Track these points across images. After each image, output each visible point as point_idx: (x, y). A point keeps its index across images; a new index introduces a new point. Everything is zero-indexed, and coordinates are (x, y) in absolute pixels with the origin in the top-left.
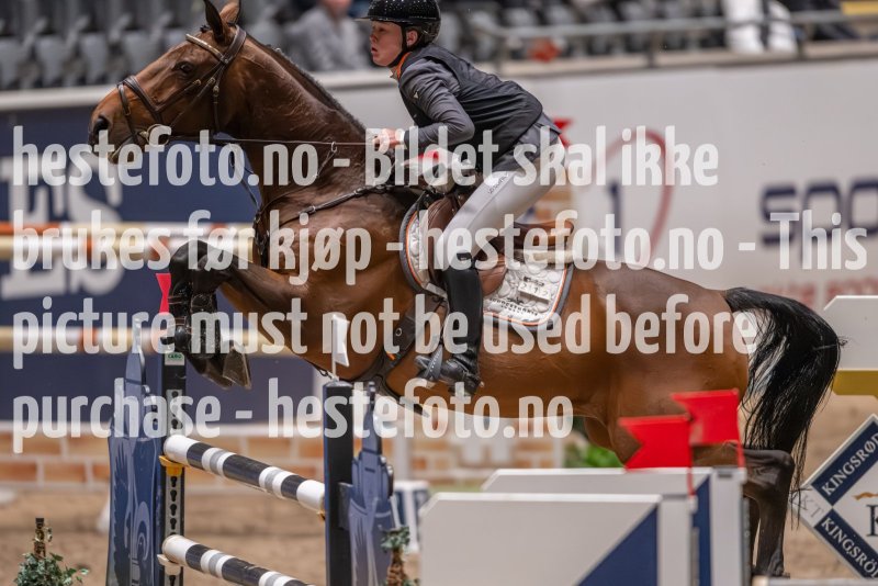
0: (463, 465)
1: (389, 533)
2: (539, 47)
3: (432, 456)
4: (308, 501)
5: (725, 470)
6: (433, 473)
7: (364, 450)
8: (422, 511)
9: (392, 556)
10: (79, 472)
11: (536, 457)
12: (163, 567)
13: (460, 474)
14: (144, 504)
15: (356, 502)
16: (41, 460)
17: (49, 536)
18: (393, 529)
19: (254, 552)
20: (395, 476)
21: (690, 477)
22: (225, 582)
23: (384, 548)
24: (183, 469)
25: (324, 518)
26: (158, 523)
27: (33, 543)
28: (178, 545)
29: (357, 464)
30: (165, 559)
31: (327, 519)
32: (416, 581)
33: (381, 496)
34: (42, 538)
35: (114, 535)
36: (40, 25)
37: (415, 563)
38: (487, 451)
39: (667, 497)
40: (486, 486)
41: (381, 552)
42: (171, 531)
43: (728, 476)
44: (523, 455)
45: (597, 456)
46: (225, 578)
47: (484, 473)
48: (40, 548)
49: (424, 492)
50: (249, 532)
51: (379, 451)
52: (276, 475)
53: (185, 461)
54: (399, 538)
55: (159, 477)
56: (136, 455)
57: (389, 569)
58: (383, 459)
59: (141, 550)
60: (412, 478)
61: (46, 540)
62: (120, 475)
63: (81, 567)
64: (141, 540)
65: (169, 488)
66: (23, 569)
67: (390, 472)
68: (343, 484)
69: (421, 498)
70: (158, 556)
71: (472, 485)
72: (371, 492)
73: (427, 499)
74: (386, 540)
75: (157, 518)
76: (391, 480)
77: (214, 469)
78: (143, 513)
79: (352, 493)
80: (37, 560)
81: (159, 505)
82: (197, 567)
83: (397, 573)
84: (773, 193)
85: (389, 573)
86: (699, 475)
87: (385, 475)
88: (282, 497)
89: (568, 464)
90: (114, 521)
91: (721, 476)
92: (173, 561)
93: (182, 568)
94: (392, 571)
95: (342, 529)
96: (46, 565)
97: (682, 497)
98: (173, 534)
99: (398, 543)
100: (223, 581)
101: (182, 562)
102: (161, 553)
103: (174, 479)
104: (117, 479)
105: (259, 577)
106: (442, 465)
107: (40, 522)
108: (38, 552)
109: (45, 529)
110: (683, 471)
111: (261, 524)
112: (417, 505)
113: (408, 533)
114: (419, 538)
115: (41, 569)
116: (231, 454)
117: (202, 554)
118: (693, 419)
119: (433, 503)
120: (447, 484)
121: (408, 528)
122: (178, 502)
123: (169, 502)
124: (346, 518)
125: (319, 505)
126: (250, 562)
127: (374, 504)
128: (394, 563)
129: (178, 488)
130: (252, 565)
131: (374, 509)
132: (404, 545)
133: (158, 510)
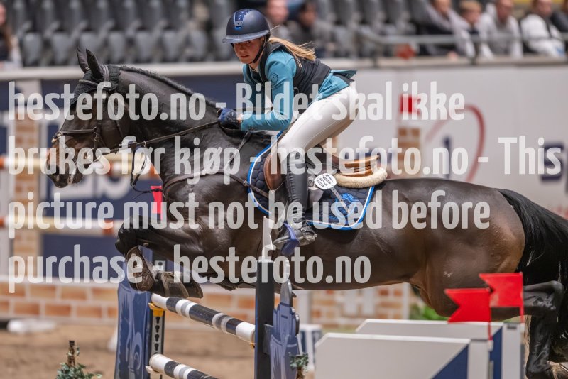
0: (344, 315)
1: (296, 359)
3: (324, 309)
4: (244, 335)
5: (512, 324)
6: (324, 320)
7: (281, 303)
8: (317, 344)
9: (297, 373)
10: (98, 312)
11: (391, 312)
12: (149, 374)
13: (342, 321)
14: (138, 334)
15: (275, 337)
16: (74, 303)
17: (77, 352)
18: (298, 355)
20: (301, 321)
21: (489, 327)
23: (292, 367)
24: (164, 312)
25: (254, 347)
26: (147, 346)
27: (67, 356)
28: (159, 360)
29: (276, 313)
30: (151, 369)
31: (256, 347)
33: (291, 333)
34: (73, 353)
35: (119, 353)
36: (83, 25)
37: (312, 376)
38: (360, 307)
39: (474, 340)
40: (358, 330)
41: (290, 369)
42: (155, 351)
43: (514, 328)
44: (383, 311)
45: (430, 312)
47: (358, 321)
48: (71, 360)
49: (319, 332)
50: (206, 354)
51: (291, 305)
53: (165, 307)
54: (302, 361)
55: (149, 316)
56: (135, 302)
58: (293, 310)
59: (136, 363)
60: (310, 322)
61: (75, 355)
62: (124, 315)
63: (99, 373)
64: (136, 357)
65: (155, 324)
66: (60, 373)
67: (297, 318)
68: (267, 325)
69: (316, 336)
70: (146, 367)
71: (350, 328)
72: (284, 331)
73: (320, 337)
74: (293, 362)
75: (146, 343)
76: (298, 323)
77: (184, 313)
78: (138, 339)
79: (272, 331)
80: (69, 367)
81: (148, 335)
82: (171, 375)
84: (549, 148)
86: (495, 327)
87: (294, 320)
88: (226, 332)
89: (412, 317)
90: (120, 344)
91: (509, 328)
92: (156, 371)
93: (161, 376)
95: (265, 354)
96: (75, 371)
97: (484, 341)
98: (156, 353)
99: (301, 364)
101: (161, 371)
102: (148, 365)
103: (158, 319)
104: (123, 318)
106: (331, 315)
107: (72, 343)
108: (70, 362)
109: (75, 347)
110: (485, 324)
111: (213, 349)
112: (314, 341)
113: (307, 358)
114: (314, 361)
115: (72, 373)
116: (194, 304)
117: (174, 367)
118: (492, 291)
119: (324, 339)
120: (333, 327)
121: (307, 354)
122: (160, 333)
123: (154, 332)
124: (268, 347)
125: (250, 339)
126: (205, 373)
127: (287, 339)
128: (298, 376)
129: (160, 324)
130: (207, 375)
131: (286, 342)
132: (304, 366)
133: (147, 338)
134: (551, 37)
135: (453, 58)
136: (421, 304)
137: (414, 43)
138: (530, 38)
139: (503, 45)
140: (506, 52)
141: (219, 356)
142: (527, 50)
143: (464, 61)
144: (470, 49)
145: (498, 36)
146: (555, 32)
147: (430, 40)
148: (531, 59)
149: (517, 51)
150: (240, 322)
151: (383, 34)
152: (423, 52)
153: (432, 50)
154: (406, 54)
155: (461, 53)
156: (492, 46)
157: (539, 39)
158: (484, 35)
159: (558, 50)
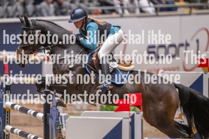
0: (76, 110)
1: (59, 126)
2: (95, 12)
3: (69, 108)
4: (39, 118)
6: (69, 112)
7: (53, 106)
8: (66, 120)
9: (59, 131)
11: (93, 108)
12: (5, 133)
13: (75, 112)
15: (51, 118)
19: (26, 130)
21: (130, 113)
23: (57, 129)
24: (10, 109)
25: (43, 122)
26: (4, 122)
28: (8, 127)
29: (51, 109)
31: (44, 122)
32: (65, 137)
33: (57, 117)
37: (65, 133)
38: (82, 107)
39: (124, 118)
40: (81, 115)
42: (7, 124)
43: (139, 113)
44: (90, 108)
45: (108, 108)
46: (19, 135)
47: (81, 112)
50: (25, 125)
51: (57, 106)
52: (31, 112)
53: (10, 108)
54: (61, 127)
55: (4, 111)
57: (58, 134)
58: (57, 108)
60: (64, 112)
65: (6, 114)
67: (59, 111)
68: (48, 114)
69: (66, 117)
70: (4, 130)
71: (78, 115)
72: (54, 116)
74: (58, 127)
76: (59, 113)
77: (17, 110)
79: (50, 116)
81: (4, 118)
82: (13, 133)
84: (150, 47)
85: (58, 135)
86: (132, 113)
87: (58, 112)
88: (33, 117)
89: (101, 110)
91: (137, 113)
92: (7, 131)
93: (9, 133)
94: (59, 135)
95: (47, 124)
97: (128, 118)
98: (7, 125)
99: (60, 128)
101: (9, 131)
102: (4, 129)
103: (8, 112)
105: (27, 135)
106: (71, 110)
110: (128, 112)
111: (28, 123)
112: (65, 119)
113: (63, 126)
114: (65, 127)
116: (21, 106)
117: (14, 130)
118: (130, 100)
119: (69, 118)
120: (72, 114)
121: (63, 124)
122: (8, 117)
123: (6, 117)
124: (48, 122)
125: (41, 119)
126: (25, 132)
127: (55, 119)
128: (59, 133)
129: (8, 114)
130: (26, 133)
131: (55, 120)
132: (62, 128)
133: (4, 119)
134: (150, 6)
135: (114, 15)
137: (100, 9)
138: (143, 7)
139: (133, 10)
140: (134, 12)
141: (30, 126)
142: (141, 11)
143: (118, 15)
144: (120, 11)
145: (131, 6)
146: (152, 4)
147: (105, 8)
148: (143, 14)
149: (138, 12)
150: (38, 113)
151: (88, 6)
152: (103, 12)
153: (106, 12)
155: (117, 13)
156: (129, 10)
157: (146, 7)
158: (125, 6)
159: (153, 11)
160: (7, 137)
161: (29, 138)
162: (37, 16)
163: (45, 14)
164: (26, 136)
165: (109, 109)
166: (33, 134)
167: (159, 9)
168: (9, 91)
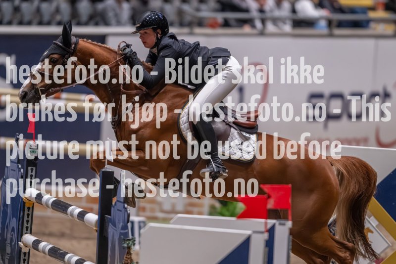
0: (163, 211)
1: (127, 241)
3: (148, 206)
4: (90, 222)
5: (282, 222)
6: (148, 214)
7: (117, 201)
8: (142, 231)
9: (127, 251)
11: (195, 209)
12: (21, 248)
13: (160, 215)
14: (14, 219)
15: (113, 225)
18: (128, 238)
19: (63, 244)
20: (131, 214)
21: (266, 224)
22: (49, 257)
23: (123, 246)
24: (33, 204)
25: (97, 231)
26: (20, 228)
28: (29, 238)
29: (114, 207)
30: (22, 245)
32: (137, 263)
33: (124, 222)
37: (137, 254)
38: (174, 205)
39: (255, 232)
40: (172, 221)
41: (122, 248)
42: (26, 232)
43: (284, 224)
44: (190, 209)
45: (224, 211)
46: (49, 255)
47: (172, 215)
49: (144, 222)
50: (62, 235)
51: (125, 202)
52: (75, 210)
53: (34, 201)
54: (131, 243)
55: (22, 206)
57: (125, 256)
58: (126, 206)
59: (12, 240)
60: (138, 215)
62: (5, 205)
64: (12, 235)
65: (26, 212)
67: (129, 212)
68: (107, 216)
69: (142, 225)
70: (19, 243)
71: (166, 220)
72: (119, 220)
73: (145, 226)
74: (124, 243)
75: (20, 226)
76: (129, 216)
77: (47, 205)
78: (14, 223)
79: (110, 220)
81: (21, 220)
82: (37, 249)
83: (129, 259)
84: (313, 96)
85: (125, 258)
86: (271, 223)
87: (126, 213)
88: (77, 220)
89: (211, 214)
91: (280, 224)
92: (26, 246)
93: (30, 249)
94: (126, 258)
95: (105, 236)
97: (262, 233)
98: (26, 233)
99: (130, 245)
100: (48, 257)
101: (30, 246)
102: (21, 242)
103: (29, 208)
104: (3, 207)
105: (65, 256)
106: (153, 210)
110: (263, 220)
111: (68, 232)
112: (140, 228)
113: (135, 241)
114: (140, 243)
116: (55, 199)
117: (40, 243)
118: (269, 197)
119: (147, 227)
120: (155, 219)
121: (135, 238)
122: (30, 219)
123: (26, 218)
124: (107, 231)
125: (94, 225)
127: (120, 226)
128: (127, 254)
129: (30, 212)
130: (62, 250)
131: (120, 228)
132: (132, 246)
133: (21, 222)
136: (218, 205)
137: (220, 17)
141: (72, 237)
143: (254, 31)
147: (231, 16)
150: (88, 213)
151: (198, 10)
152: (226, 24)
153: (232, 23)
154: (213, 25)
155: (253, 26)
160: (25, 256)
161: (68, 260)
162: (97, 24)
163: (113, 21)
164: (61, 257)
165: (227, 213)
166: (75, 254)
167: (335, 23)
168: (34, 168)
